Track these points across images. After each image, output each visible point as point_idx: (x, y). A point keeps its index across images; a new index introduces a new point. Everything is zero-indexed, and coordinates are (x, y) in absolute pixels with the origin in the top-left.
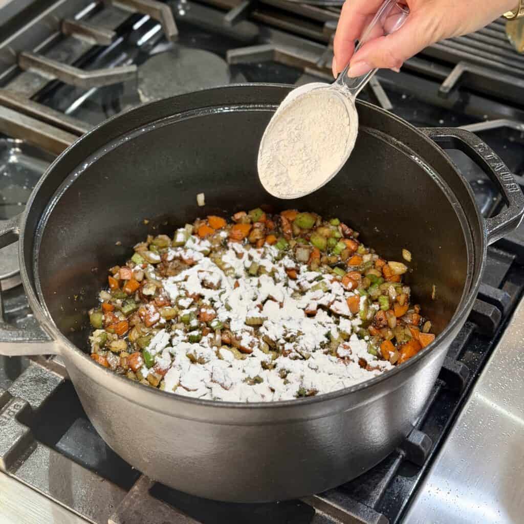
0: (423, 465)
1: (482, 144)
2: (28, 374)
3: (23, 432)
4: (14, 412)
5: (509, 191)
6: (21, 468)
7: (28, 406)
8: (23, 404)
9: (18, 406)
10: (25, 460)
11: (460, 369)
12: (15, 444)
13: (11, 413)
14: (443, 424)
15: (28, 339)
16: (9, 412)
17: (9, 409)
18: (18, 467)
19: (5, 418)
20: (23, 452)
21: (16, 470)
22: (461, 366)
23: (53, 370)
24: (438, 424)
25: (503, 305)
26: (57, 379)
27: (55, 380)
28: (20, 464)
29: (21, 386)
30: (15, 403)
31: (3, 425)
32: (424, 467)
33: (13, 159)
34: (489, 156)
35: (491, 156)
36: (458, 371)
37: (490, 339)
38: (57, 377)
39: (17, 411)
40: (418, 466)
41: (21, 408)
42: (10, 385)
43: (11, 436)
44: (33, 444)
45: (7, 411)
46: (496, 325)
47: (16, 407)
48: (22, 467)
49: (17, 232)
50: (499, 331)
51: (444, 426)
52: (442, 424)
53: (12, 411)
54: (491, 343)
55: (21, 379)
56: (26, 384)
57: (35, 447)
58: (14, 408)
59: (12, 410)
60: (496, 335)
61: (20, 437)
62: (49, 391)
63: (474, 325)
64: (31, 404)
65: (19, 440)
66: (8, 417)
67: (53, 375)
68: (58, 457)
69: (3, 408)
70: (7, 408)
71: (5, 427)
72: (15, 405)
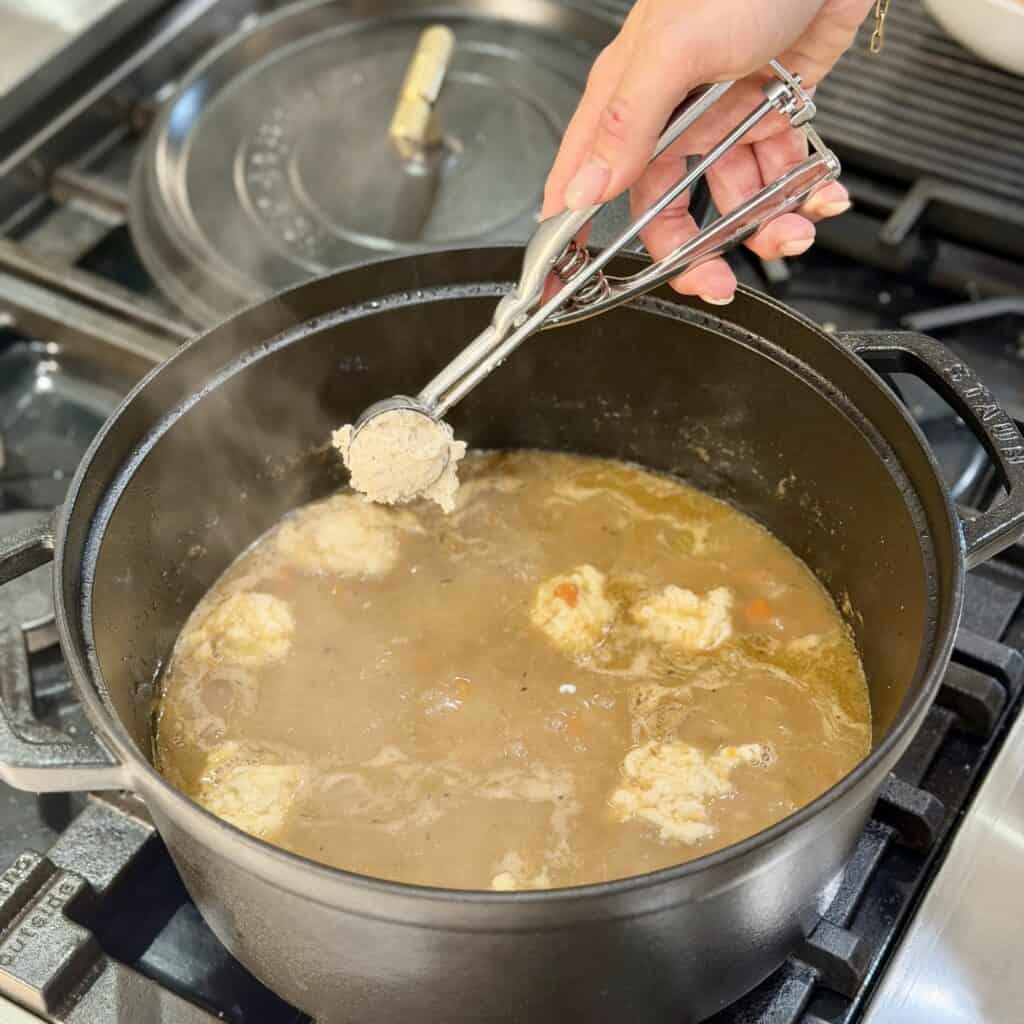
0: (856, 995)
1: (959, 365)
2: (86, 820)
3: (78, 940)
4: (61, 900)
5: (1011, 461)
6: (77, 1010)
7: (87, 888)
8: (76, 884)
9: (67, 887)
10: (83, 994)
11: (926, 808)
12: (64, 964)
13: (56, 903)
14: (894, 914)
15: (72, 761)
16: (50, 901)
17: (50, 895)
18: (71, 1009)
19: (44, 911)
20: (80, 979)
21: (68, 1014)
22: (929, 801)
23: (133, 813)
24: (883, 913)
25: (1010, 675)
26: (142, 831)
27: (136, 833)
28: (75, 1002)
29: (73, 844)
30: (62, 882)
31: (40, 927)
32: (857, 1000)
33: (44, 384)
34: (972, 390)
35: (976, 389)
36: (921, 811)
37: (984, 741)
38: (141, 826)
39: (67, 897)
40: (846, 998)
41: (74, 891)
42: (52, 844)
43: (55, 948)
44: (100, 962)
45: (47, 899)
46: (995, 715)
47: (64, 890)
48: (77, 1007)
49: (49, 545)
50: (1000, 726)
51: (895, 918)
52: (891, 914)
53: (57, 899)
54: (986, 748)
55: (72, 832)
56: (82, 841)
57: (103, 969)
58: (61, 891)
59: (57, 896)
60: (996, 733)
61: (73, 948)
62: (126, 855)
63: (950, 716)
64: (92, 881)
65: (71, 955)
66: (50, 909)
67: (134, 823)
68: (147, 988)
69: (39, 892)
70: (46, 891)
71: (43, 929)
72: (63, 886)
